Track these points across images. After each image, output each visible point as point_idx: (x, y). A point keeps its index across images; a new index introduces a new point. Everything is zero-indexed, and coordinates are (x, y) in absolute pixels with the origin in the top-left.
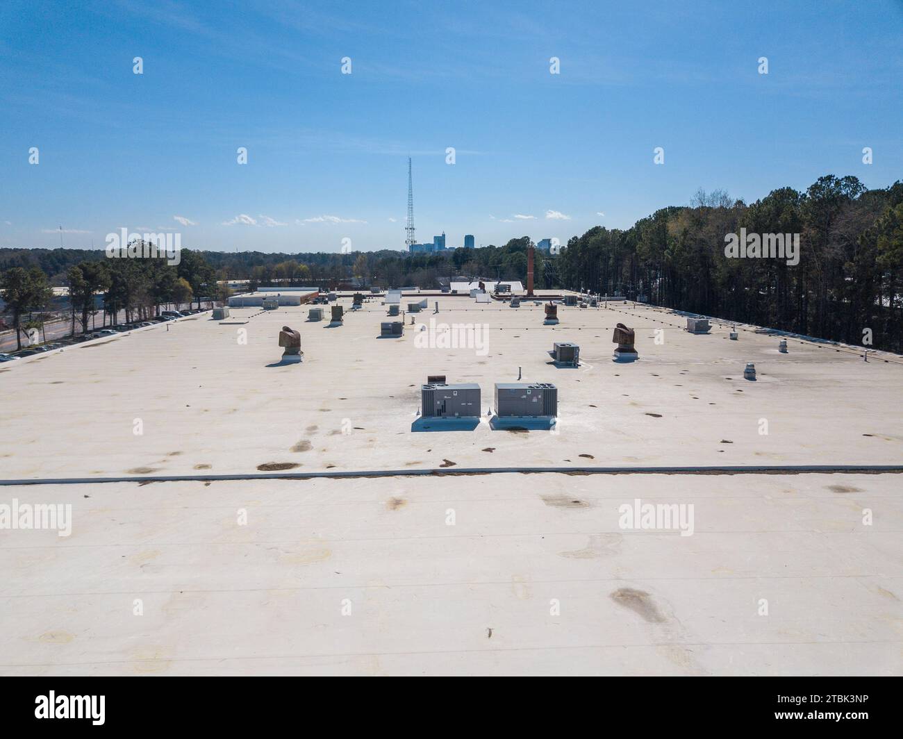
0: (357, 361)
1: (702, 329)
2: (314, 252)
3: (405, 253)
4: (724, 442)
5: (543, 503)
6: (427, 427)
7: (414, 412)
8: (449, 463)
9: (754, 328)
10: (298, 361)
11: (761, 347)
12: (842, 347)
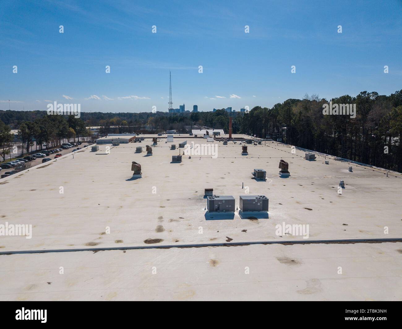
0: (166, 177)
1: (312, 158)
2: (126, 112)
3: (167, 113)
4: (344, 225)
5: (278, 262)
6: (212, 217)
7: (203, 209)
8: (230, 239)
9: (333, 157)
10: (140, 177)
11: (340, 168)
12: (375, 168)
